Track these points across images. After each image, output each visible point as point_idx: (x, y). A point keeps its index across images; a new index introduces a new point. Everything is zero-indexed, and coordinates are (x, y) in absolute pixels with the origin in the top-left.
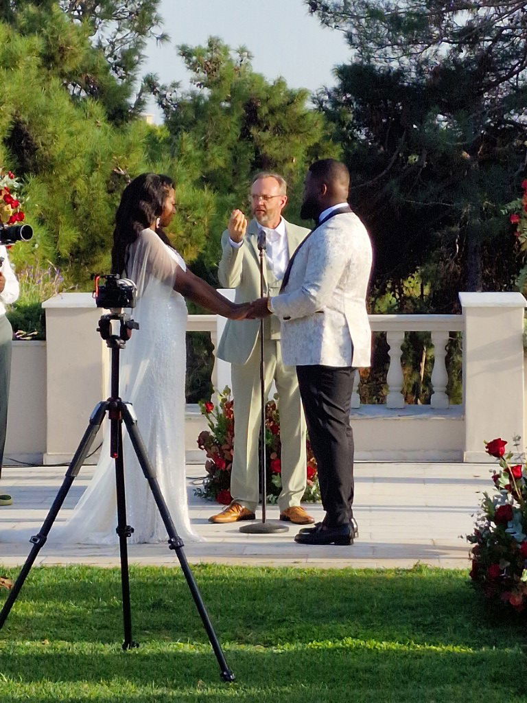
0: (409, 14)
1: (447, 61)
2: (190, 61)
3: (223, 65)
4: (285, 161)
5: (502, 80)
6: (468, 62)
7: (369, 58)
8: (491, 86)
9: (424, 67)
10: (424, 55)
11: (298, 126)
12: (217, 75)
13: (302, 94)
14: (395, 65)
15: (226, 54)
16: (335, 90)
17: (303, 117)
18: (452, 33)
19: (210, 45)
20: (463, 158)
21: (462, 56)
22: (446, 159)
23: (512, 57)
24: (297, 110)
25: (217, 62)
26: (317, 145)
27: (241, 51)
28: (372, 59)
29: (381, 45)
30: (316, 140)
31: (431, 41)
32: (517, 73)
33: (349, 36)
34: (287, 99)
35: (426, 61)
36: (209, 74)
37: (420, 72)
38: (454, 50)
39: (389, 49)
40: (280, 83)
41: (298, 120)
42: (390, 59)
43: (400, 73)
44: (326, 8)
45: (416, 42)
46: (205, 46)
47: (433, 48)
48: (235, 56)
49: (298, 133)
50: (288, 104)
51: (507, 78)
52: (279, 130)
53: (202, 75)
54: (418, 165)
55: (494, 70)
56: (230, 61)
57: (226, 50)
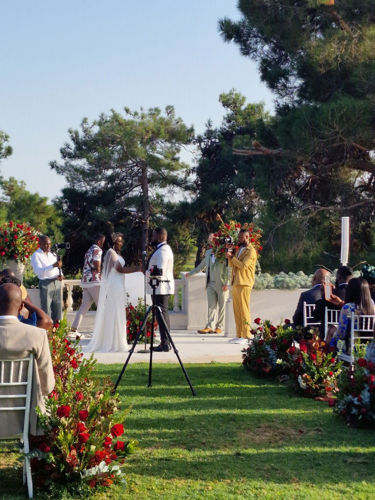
0: (88, 170)
1: (104, 188)
2: (2, 186)
3: (15, 188)
4: (39, 223)
5: (123, 195)
6: (111, 188)
7: (73, 186)
8: (119, 197)
9: (95, 190)
10: (95, 185)
11: (44, 211)
12: (12, 191)
13: (45, 199)
14: (84, 189)
15: (16, 183)
16: (61, 197)
17: (46, 207)
18: (106, 178)
19: (10, 180)
20: (108, 224)
21: (109, 186)
22: (103, 223)
23: (126, 187)
24: (43, 205)
25: (12, 186)
26: (51, 218)
27: (22, 182)
28: (75, 187)
29: (80, 181)
30: (50, 216)
31: (97, 180)
32: (128, 192)
33: (67, 178)
34: (40, 200)
35: (96, 188)
36: (9, 191)
37: (93, 191)
38: (107, 184)
39: (82, 183)
40: (37, 195)
41: (44, 208)
42: (83, 187)
43: (86, 192)
44: (57, 167)
45: (92, 181)
46: (8, 180)
47: (99, 183)
48: (19, 184)
49: (44, 213)
50: (40, 202)
51: (125, 194)
52: (37, 212)
53: (7, 191)
54: (92, 226)
55: (120, 191)
56: (18, 186)
57: (16, 182)
